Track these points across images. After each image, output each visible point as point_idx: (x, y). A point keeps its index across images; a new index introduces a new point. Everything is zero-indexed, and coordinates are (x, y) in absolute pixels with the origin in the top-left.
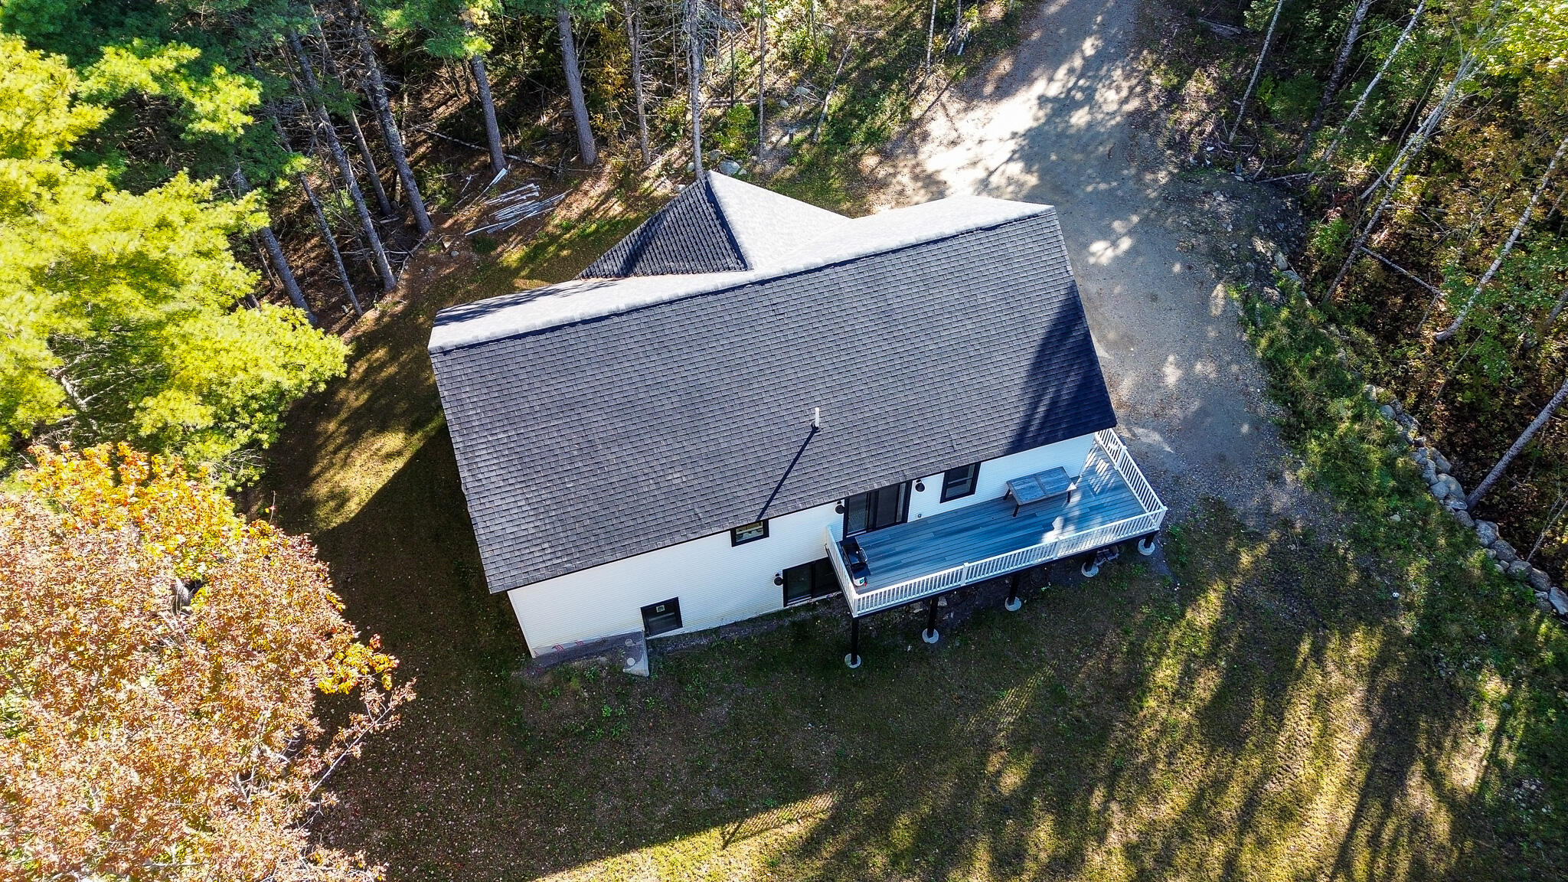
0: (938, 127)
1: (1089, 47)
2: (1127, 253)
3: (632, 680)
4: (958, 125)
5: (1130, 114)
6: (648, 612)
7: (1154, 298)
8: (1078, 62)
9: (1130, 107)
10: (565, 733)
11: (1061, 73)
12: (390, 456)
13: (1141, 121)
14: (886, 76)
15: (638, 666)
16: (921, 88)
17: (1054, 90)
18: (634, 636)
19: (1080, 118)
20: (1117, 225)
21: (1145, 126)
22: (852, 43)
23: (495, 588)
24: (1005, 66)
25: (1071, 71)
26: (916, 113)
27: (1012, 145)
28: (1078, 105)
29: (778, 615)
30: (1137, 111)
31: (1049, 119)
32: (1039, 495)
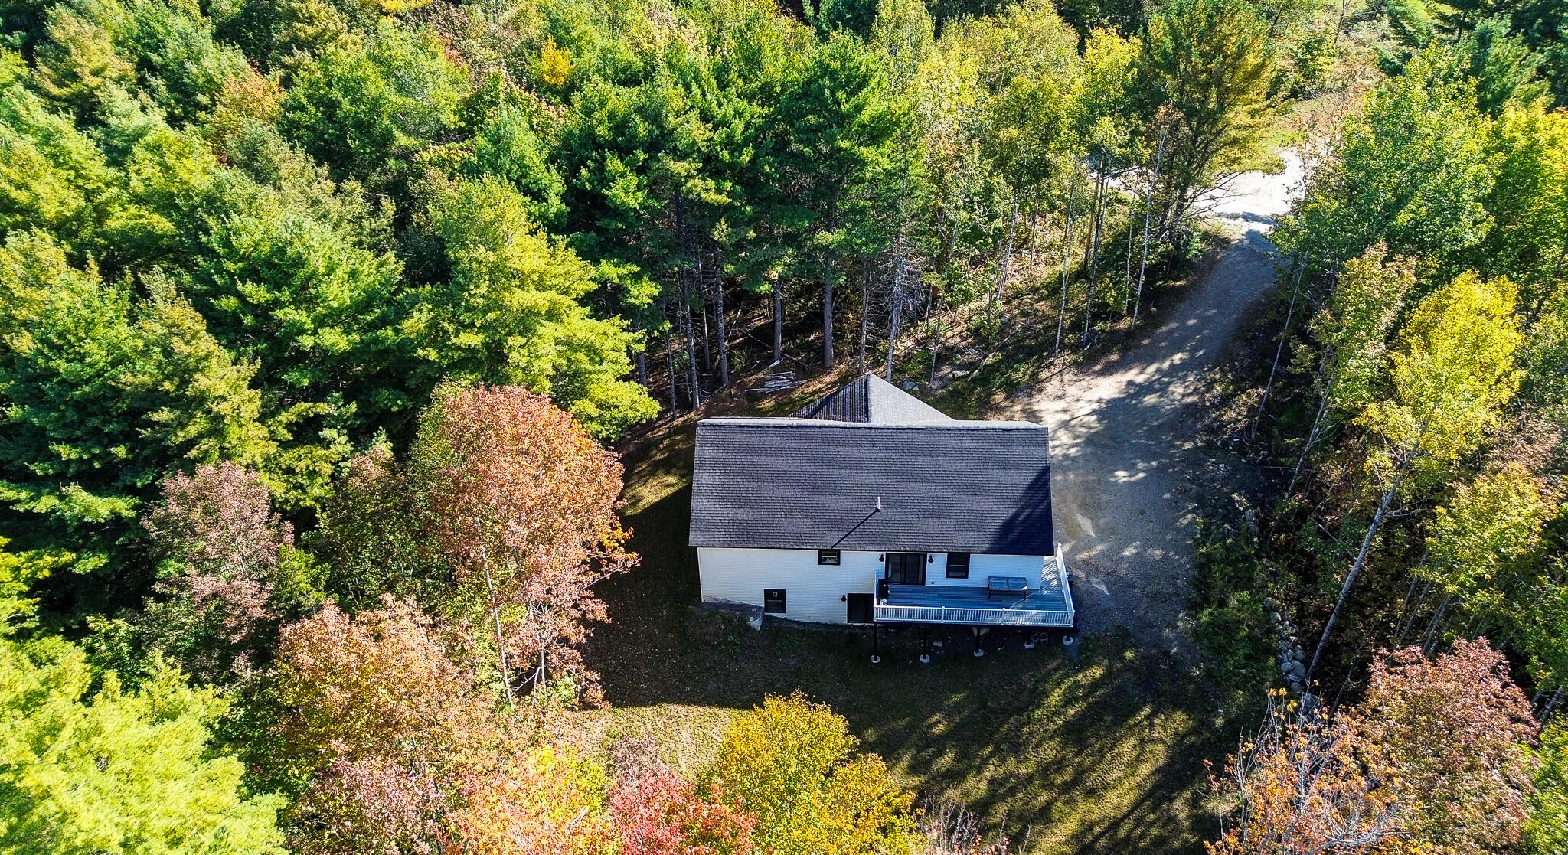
0: (1052, 387)
1: (1177, 358)
2: (1139, 482)
3: (750, 629)
4: (1067, 387)
5: (1188, 406)
6: (768, 593)
7: (1142, 513)
8: (1166, 365)
9: (1189, 400)
10: (706, 643)
11: (1152, 369)
12: (668, 486)
13: (1193, 411)
14: (1029, 352)
15: (755, 623)
16: (1051, 364)
17: (1140, 379)
18: (758, 608)
19: (1150, 399)
20: (1140, 465)
21: (1194, 415)
22: (1018, 328)
23: (692, 543)
24: (1114, 357)
25: (1158, 370)
26: (1043, 376)
27: (1095, 406)
28: (1154, 391)
29: (843, 626)
30: (1193, 404)
31: (1131, 396)
32: (1005, 588)
